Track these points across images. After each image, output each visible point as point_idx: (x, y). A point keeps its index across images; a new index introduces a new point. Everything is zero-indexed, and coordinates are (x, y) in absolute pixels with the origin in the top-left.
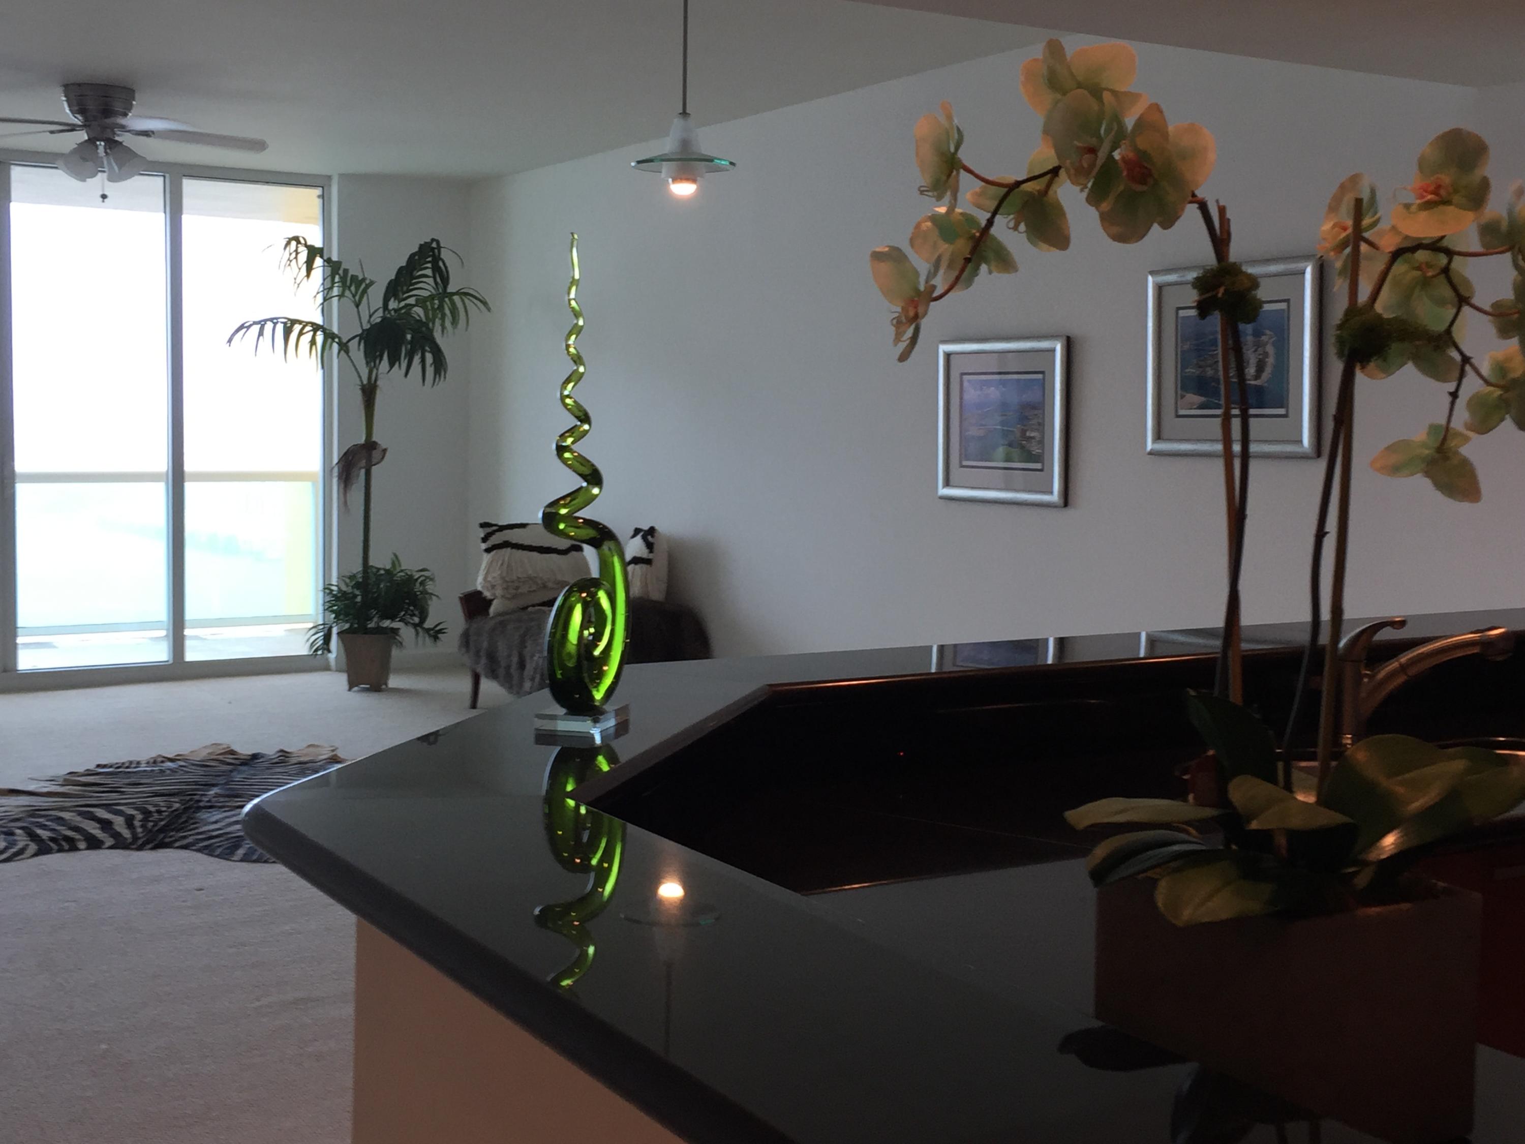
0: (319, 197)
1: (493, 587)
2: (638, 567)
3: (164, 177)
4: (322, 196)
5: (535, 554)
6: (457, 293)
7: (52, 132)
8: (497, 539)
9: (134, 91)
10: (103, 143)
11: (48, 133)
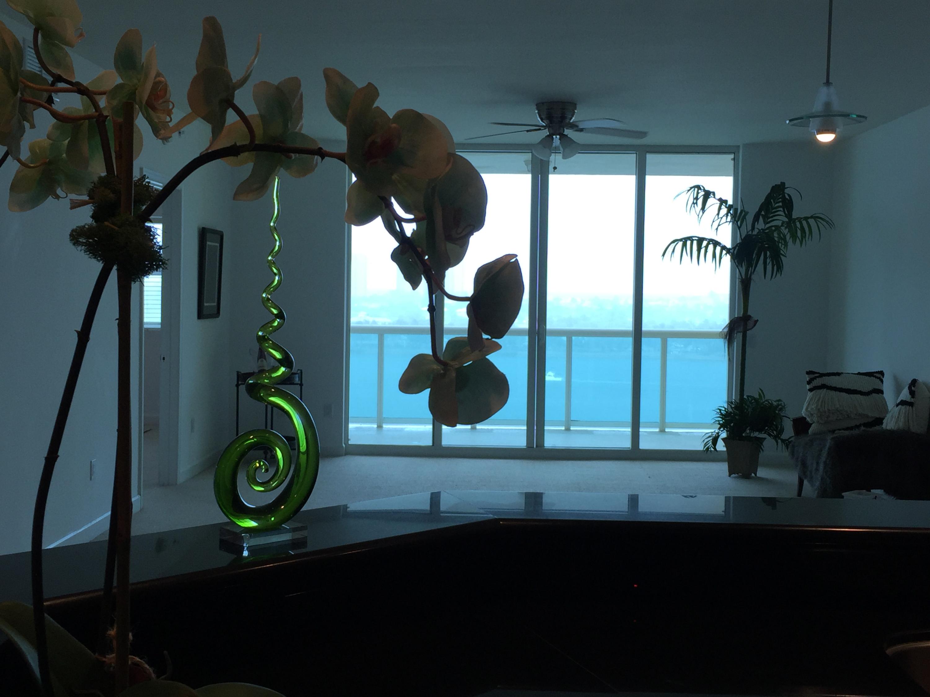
0: (732, 159)
1: (812, 415)
2: (903, 407)
3: (636, 153)
5: (844, 394)
6: (812, 217)
7: (528, 131)
8: (818, 382)
9: (576, 104)
10: (558, 137)
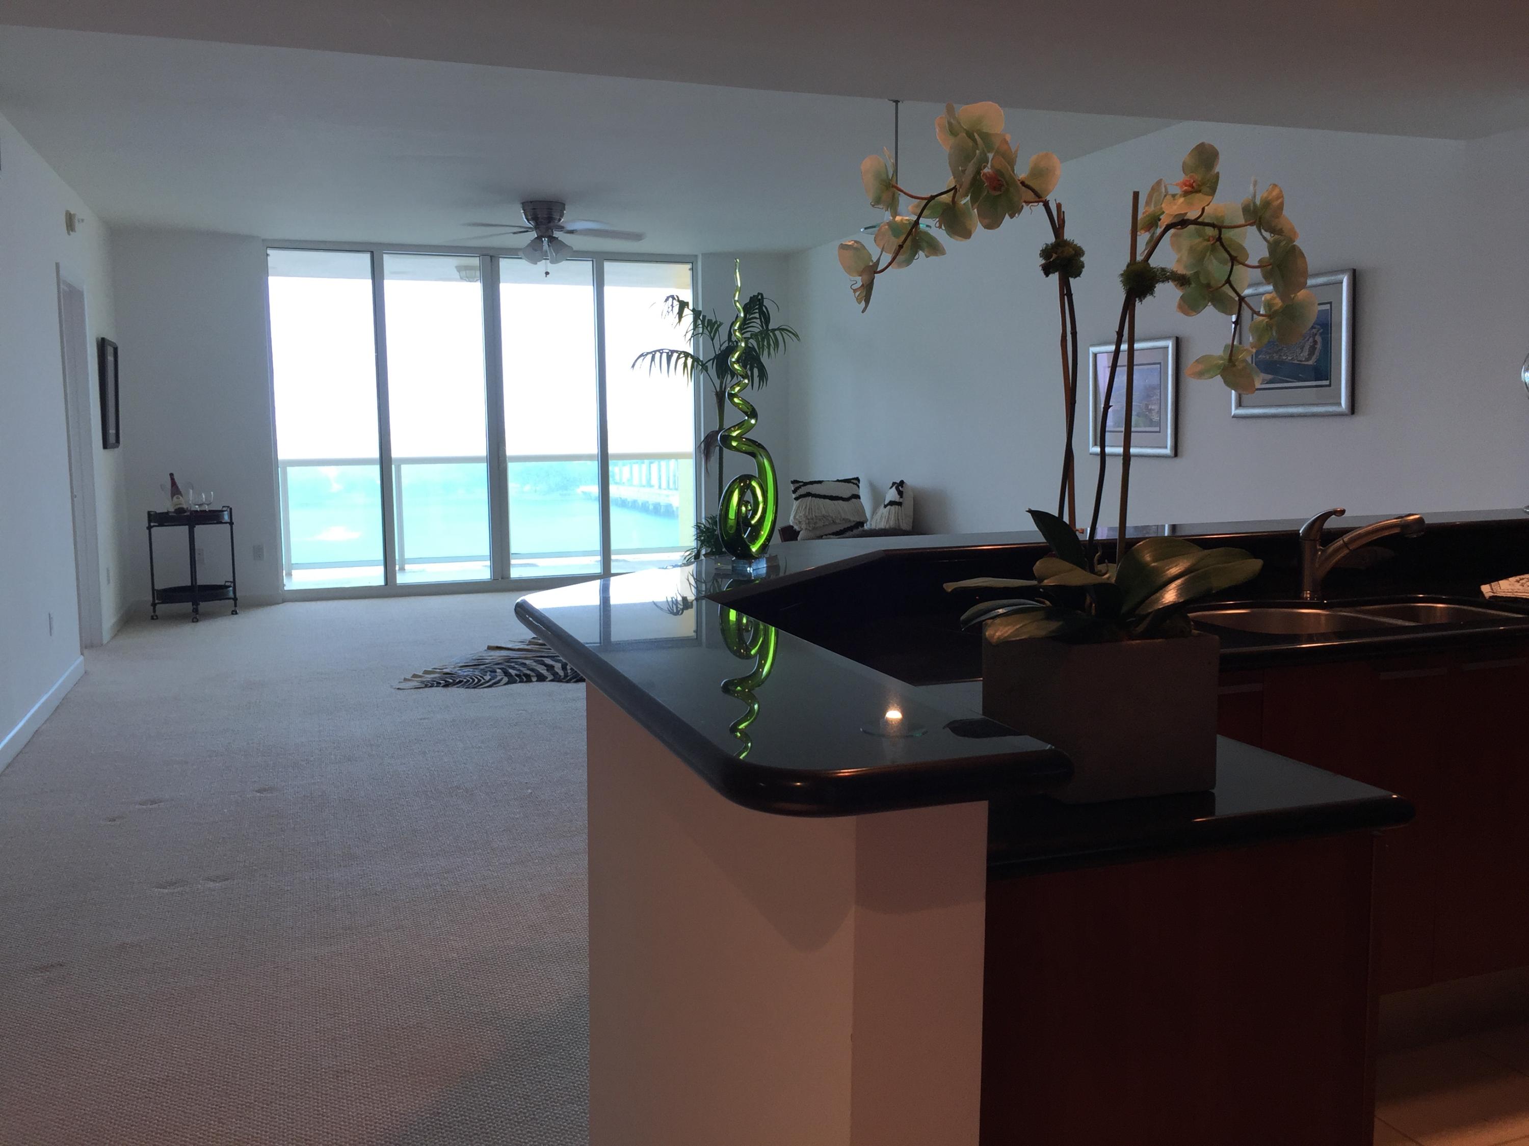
0: (690, 269)
1: (800, 522)
2: (893, 508)
3: (593, 261)
4: (692, 269)
5: (827, 501)
6: (779, 329)
7: (514, 233)
8: (802, 491)
9: (564, 205)
10: (546, 239)
11: (512, 234)
